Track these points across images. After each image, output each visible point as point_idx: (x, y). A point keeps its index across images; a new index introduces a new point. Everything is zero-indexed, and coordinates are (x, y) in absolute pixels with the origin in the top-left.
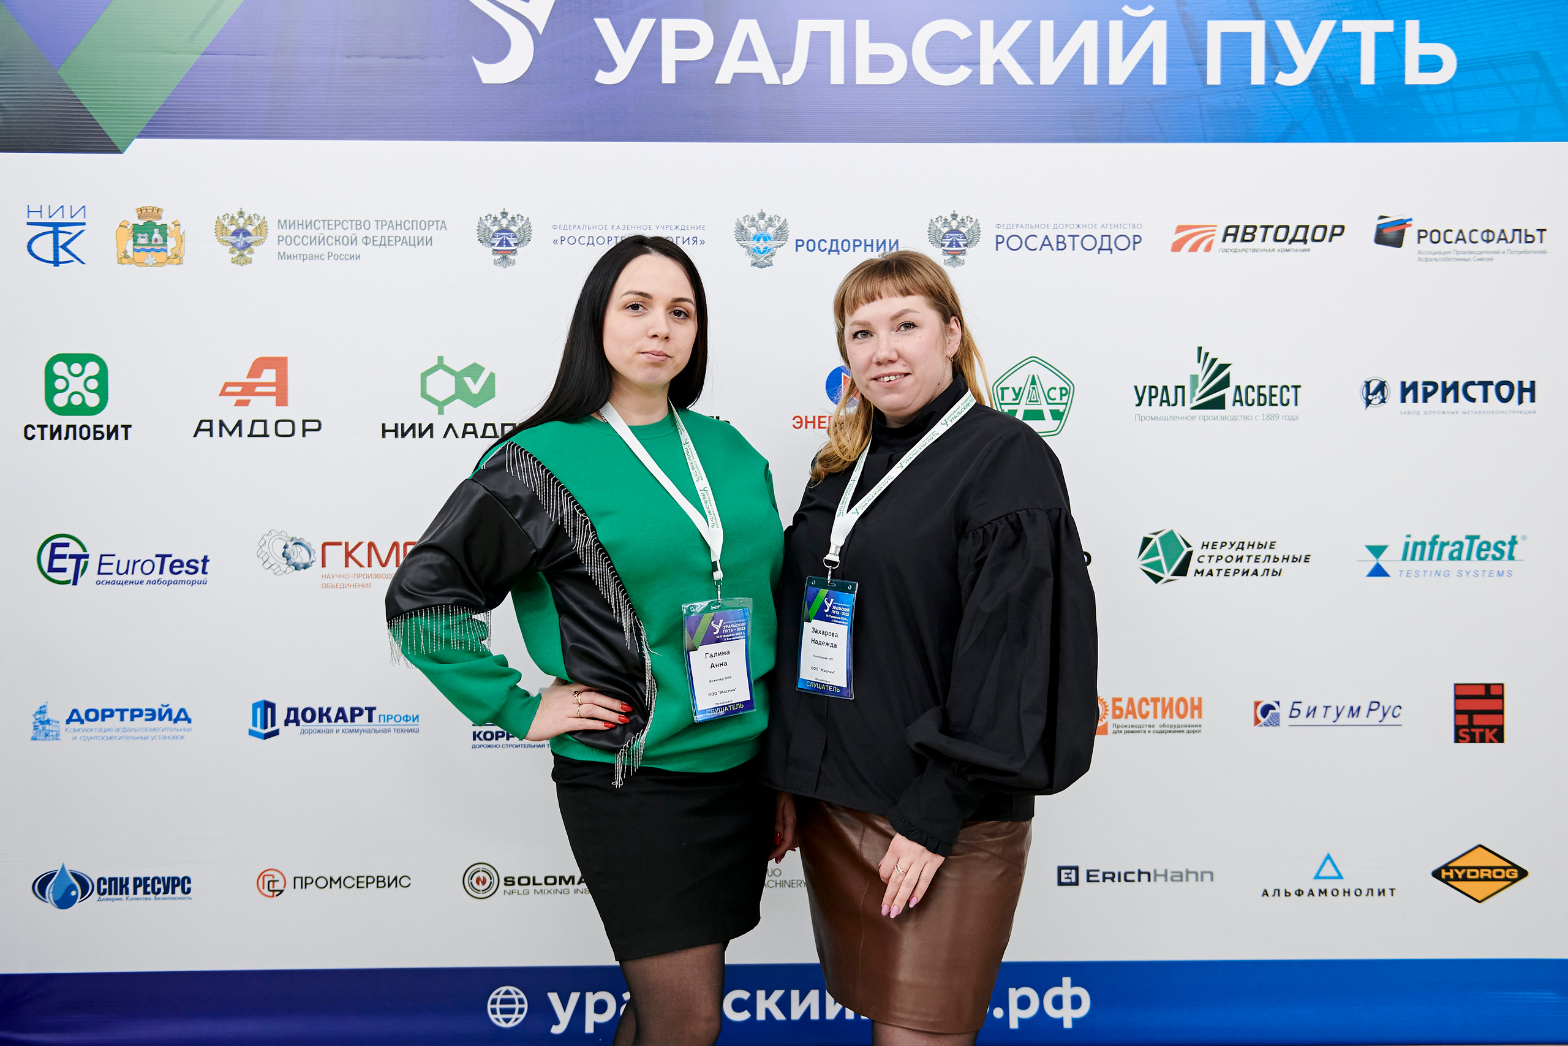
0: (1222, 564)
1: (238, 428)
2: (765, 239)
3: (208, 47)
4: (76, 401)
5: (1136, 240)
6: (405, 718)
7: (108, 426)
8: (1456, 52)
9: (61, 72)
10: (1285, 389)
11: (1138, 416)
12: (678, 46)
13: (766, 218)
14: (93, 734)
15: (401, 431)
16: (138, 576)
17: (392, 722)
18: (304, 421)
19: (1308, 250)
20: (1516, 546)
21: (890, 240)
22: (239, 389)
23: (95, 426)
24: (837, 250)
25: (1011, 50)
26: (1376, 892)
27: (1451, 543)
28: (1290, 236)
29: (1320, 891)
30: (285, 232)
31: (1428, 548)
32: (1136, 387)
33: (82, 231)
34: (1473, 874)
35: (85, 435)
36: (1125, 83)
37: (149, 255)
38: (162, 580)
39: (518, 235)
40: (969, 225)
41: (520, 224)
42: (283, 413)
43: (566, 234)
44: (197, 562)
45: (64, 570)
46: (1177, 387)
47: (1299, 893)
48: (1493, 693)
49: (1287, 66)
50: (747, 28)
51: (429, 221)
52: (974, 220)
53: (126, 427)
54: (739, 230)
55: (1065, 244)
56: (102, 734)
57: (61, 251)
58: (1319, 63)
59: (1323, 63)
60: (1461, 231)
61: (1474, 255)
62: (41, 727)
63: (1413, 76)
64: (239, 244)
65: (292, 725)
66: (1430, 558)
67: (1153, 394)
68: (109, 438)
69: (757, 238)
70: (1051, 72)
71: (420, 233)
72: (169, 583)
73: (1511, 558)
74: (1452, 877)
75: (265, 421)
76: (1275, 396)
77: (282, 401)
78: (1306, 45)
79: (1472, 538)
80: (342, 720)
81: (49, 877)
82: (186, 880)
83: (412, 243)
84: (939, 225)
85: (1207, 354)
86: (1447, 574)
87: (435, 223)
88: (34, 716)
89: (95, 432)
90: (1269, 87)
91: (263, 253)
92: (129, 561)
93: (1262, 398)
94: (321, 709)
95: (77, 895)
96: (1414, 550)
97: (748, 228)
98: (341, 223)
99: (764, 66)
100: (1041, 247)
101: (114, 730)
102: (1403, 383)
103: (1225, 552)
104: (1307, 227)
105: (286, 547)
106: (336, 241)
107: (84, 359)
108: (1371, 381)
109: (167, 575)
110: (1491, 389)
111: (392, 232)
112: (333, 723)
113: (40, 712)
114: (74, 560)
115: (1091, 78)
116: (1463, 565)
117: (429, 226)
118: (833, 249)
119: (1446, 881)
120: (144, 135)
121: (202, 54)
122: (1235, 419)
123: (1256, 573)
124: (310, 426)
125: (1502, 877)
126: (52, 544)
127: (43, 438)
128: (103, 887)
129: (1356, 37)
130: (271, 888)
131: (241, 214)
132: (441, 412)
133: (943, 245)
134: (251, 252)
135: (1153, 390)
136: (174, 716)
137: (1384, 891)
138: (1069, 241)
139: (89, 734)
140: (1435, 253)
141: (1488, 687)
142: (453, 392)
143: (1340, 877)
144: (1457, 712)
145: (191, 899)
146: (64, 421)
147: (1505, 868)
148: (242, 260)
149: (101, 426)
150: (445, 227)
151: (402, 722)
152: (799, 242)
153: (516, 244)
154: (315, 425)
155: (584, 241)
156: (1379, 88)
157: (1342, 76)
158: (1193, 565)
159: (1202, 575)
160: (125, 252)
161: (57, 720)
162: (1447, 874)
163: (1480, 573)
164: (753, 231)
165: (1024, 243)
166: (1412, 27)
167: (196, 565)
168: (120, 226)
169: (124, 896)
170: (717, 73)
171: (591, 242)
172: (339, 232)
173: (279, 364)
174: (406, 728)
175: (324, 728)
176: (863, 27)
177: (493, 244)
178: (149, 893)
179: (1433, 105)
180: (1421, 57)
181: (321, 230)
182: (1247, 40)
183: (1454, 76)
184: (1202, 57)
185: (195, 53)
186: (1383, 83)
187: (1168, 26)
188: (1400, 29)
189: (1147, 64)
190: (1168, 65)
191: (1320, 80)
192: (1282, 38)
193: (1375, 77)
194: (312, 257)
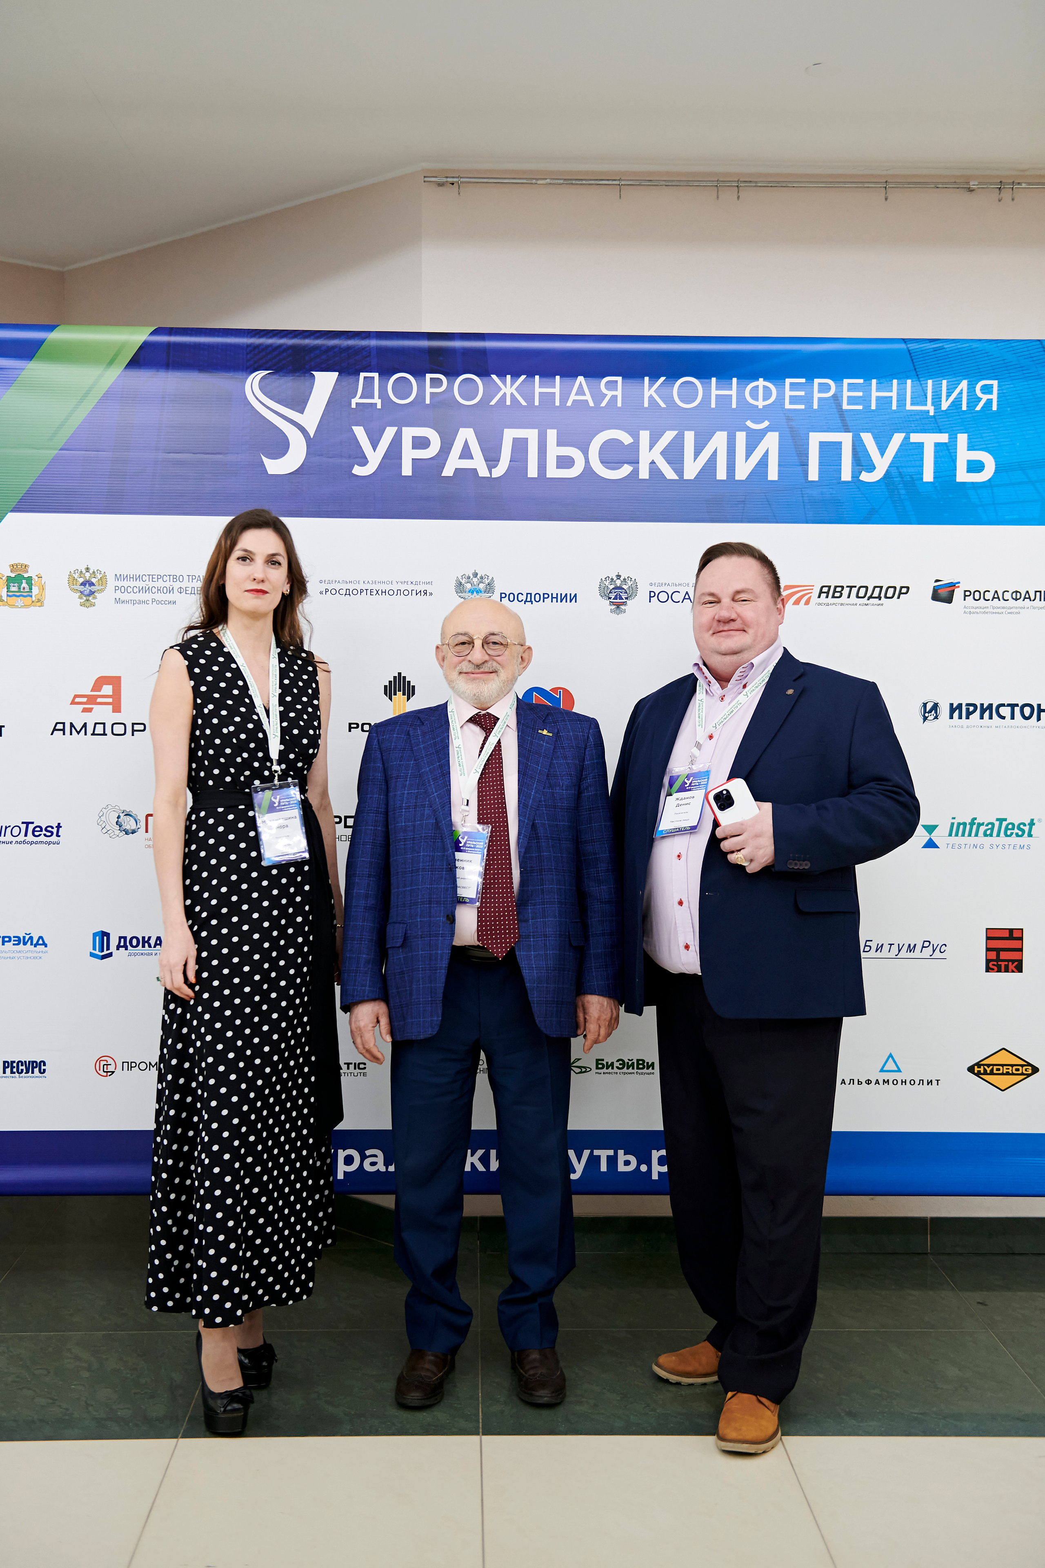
1: (84, 729)
3: (64, 445)
8: (994, 458)
12: (414, 448)
13: (478, 577)
18: (133, 724)
19: (882, 605)
21: (571, 594)
22: (85, 700)
24: (531, 601)
25: (662, 453)
26: (925, 1082)
28: (869, 594)
29: (884, 1080)
30: (120, 584)
31: (968, 827)
34: (998, 1070)
36: (747, 479)
37: (19, 599)
42: (117, 717)
43: (329, 587)
47: (868, 1082)
48: (1015, 936)
49: (869, 467)
50: (466, 435)
58: (892, 465)
59: (896, 465)
60: (996, 592)
61: (1005, 610)
63: (963, 476)
66: (970, 835)
70: (692, 469)
72: (32, 843)
73: (1030, 835)
74: (982, 1072)
75: (104, 724)
77: (117, 709)
78: (882, 451)
79: (1001, 820)
84: (607, 583)
86: (982, 847)
90: (855, 482)
91: (104, 599)
94: (144, 938)
98: (162, 577)
99: (478, 463)
102: (952, 705)
104: (881, 587)
105: (119, 817)
106: (158, 590)
108: (927, 703)
109: (30, 837)
110: (1017, 710)
115: (722, 474)
116: (994, 840)
118: (528, 600)
119: (978, 1074)
120: (15, 510)
121: (61, 450)
124: (138, 728)
125: (1020, 1072)
129: (920, 446)
131: (87, 569)
133: (610, 598)
134: (95, 598)
136: (35, 942)
137: (931, 1081)
140: (976, 608)
143: (899, 1071)
144: (988, 950)
147: (1022, 1066)
148: (88, 604)
152: (503, 595)
154: (141, 727)
155: (343, 592)
156: (937, 484)
157: (909, 475)
163: (1007, 847)
165: (670, 597)
166: (962, 439)
167: (52, 830)
170: (443, 468)
171: (348, 593)
172: (160, 584)
173: (115, 682)
175: (146, 952)
176: (552, 435)
178: (14, 1073)
179: (977, 497)
180: (969, 461)
181: (147, 582)
182: (838, 447)
183: (993, 476)
184: (805, 460)
185: (54, 449)
186: (940, 480)
187: (780, 436)
188: (953, 439)
189: (764, 464)
190: (779, 465)
191: (892, 478)
192: (865, 446)
193: (934, 476)
194: (140, 602)
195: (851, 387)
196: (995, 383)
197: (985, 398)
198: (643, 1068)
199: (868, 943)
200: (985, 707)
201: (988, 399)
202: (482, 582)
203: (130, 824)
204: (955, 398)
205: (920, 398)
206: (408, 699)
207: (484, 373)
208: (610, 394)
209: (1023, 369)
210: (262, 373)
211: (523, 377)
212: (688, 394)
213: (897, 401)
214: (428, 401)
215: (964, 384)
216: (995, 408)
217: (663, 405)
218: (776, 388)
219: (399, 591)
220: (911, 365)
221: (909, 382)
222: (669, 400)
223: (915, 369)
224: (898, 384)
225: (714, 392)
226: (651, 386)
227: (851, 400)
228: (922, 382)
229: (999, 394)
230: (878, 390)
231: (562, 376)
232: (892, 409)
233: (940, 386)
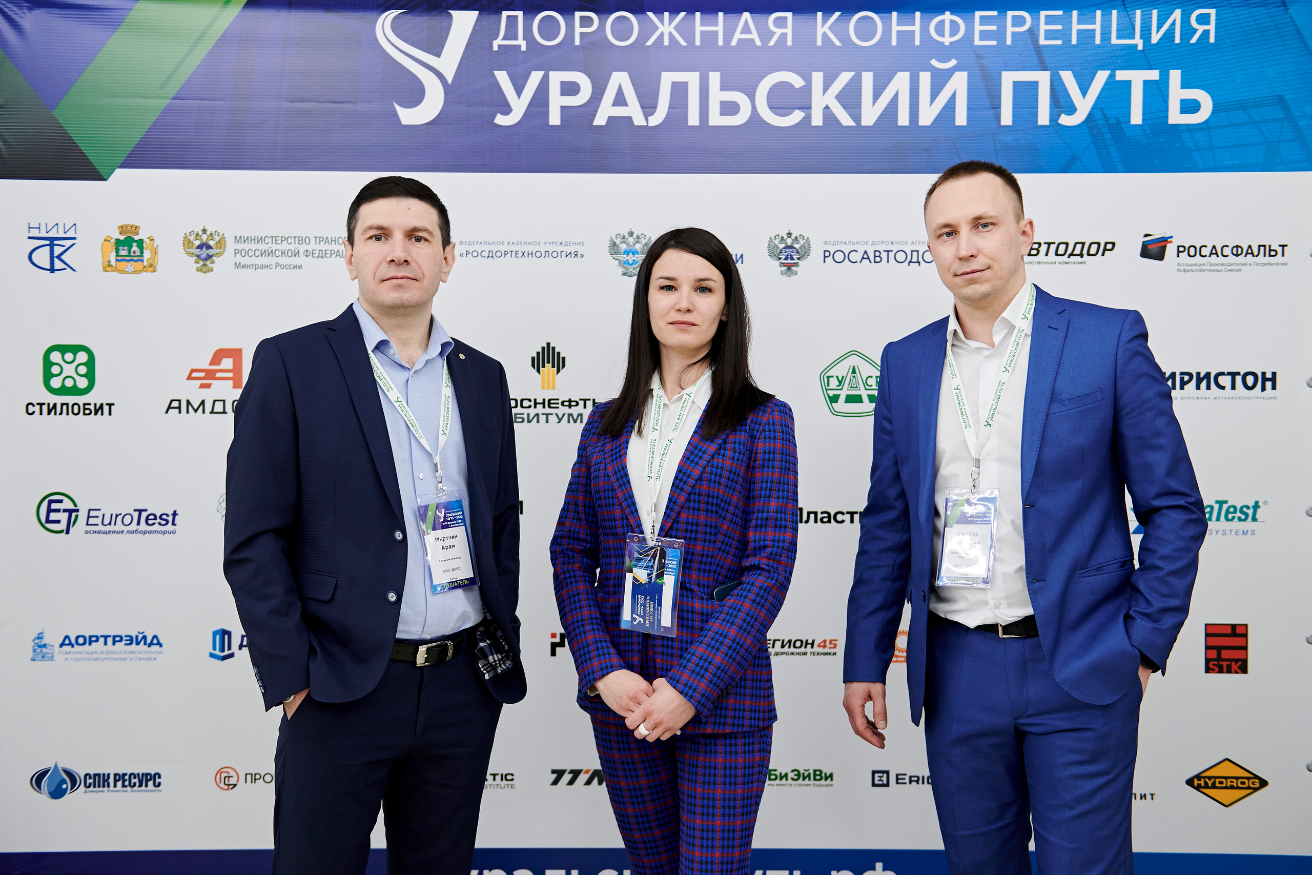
1: (202, 406)
2: (633, 253)
3: (177, 94)
4: (69, 383)
7: (95, 405)
8: (1212, 97)
9: (57, 113)
12: (563, 94)
13: (634, 236)
14: (82, 656)
16: (119, 526)
19: (1085, 263)
20: (1258, 510)
22: (202, 375)
23: (85, 404)
25: (837, 97)
30: (240, 246)
33: (74, 244)
35: (76, 411)
36: (932, 124)
37: (129, 264)
38: (139, 530)
40: (802, 242)
43: (471, 249)
44: (168, 515)
45: (58, 522)
49: (1068, 109)
50: (620, 79)
52: (806, 238)
53: (110, 405)
55: (881, 258)
56: (89, 656)
57: (56, 260)
58: (1095, 106)
59: (1100, 106)
61: (1225, 267)
62: (39, 650)
63: (1175, 117)
68: (96, 414)
69: (627, 252)
70: (870, 115)
72: (144, 533)
73: (1254, 519)
75: (224, 401)
78: (1084, 92)
81: (45, 772)
82: (157, 776)
84: (777, 242)
89: (85, 409)
90: (1053, 126)
91: (222, 263)
92: (112, 515)
95: (66, 789)
98: (287, 239)
99: (633, 111)
100: (861, 261)
106: (282, 253)
107: (75, 349)
111: (328, 247)
113: (39, 638)
114: (67, 514)
115: (903, 119)
120: (124, 165)
121: (174, 98)
127: (41, 414)
128: (89, 781)
129: (1128, 84)
130: (227, 783)
131: (204, 231)
133: (780, 259)
134: (213, 262)
136: (149, 641)
138: (884, 255)
139: (78, 656)
145: (160, 791)
146: (59, 400)
148: (205, 269)
149: (90, 404)
155: (485, 254)
156: (1146, 127)
157: (1115, 117)
160: (109, 262)
164: (623, 247)
165: (847, 257)
166: (1175, 76)
168: (105, 240)
169: (106, 789)
170: (594, 116)
171: (491, 256)
172: (285, 246)
176: (715, 78)
178: (126, 786)
179: (1192, 141)
180: (1182, 101)
181: (270, 245)
182: (1035, 88)
183: (1210, 116)
184: (997, 102)
185: (167, 98)
186: (1150, 122)
187: (968, 76)
188: (1165, 77)
189: (951, 108)
190: (968, 109)
191: (1096, 121)
192: (1065, 86)
193: (1143, 117)
194: (263, 267)
195: (1050, 20)
196: (1213, 12)
197: (1201, 28)
198: (821, 779)
200: (1202, 375)
201: (1204, 31)
202: (637, 242)
204: (1167, 30)
205: (1126, 31)
206: (558, 371)
207: (638, 10)
208: (779, 31)
210: (396, 12)
211: (683, 14)
212: (866, 32)
213: (1102, 34)
214: (577, 42)
215: (1177, 14)
216: (1212, 40)
217: (838, 43)
218: (964, 22)
219: (547, 253)
221: (1115, 12)
222: (845, 38)
224: (1102, 15)
225: (895, 28)
226: (824, 22)
227: (1049, 35)
228: (1130, 13)
229: (1216, 24)
230: (1080, 22)
231: (726, 11)
232: (1094, 43)
233: (1149, 16)
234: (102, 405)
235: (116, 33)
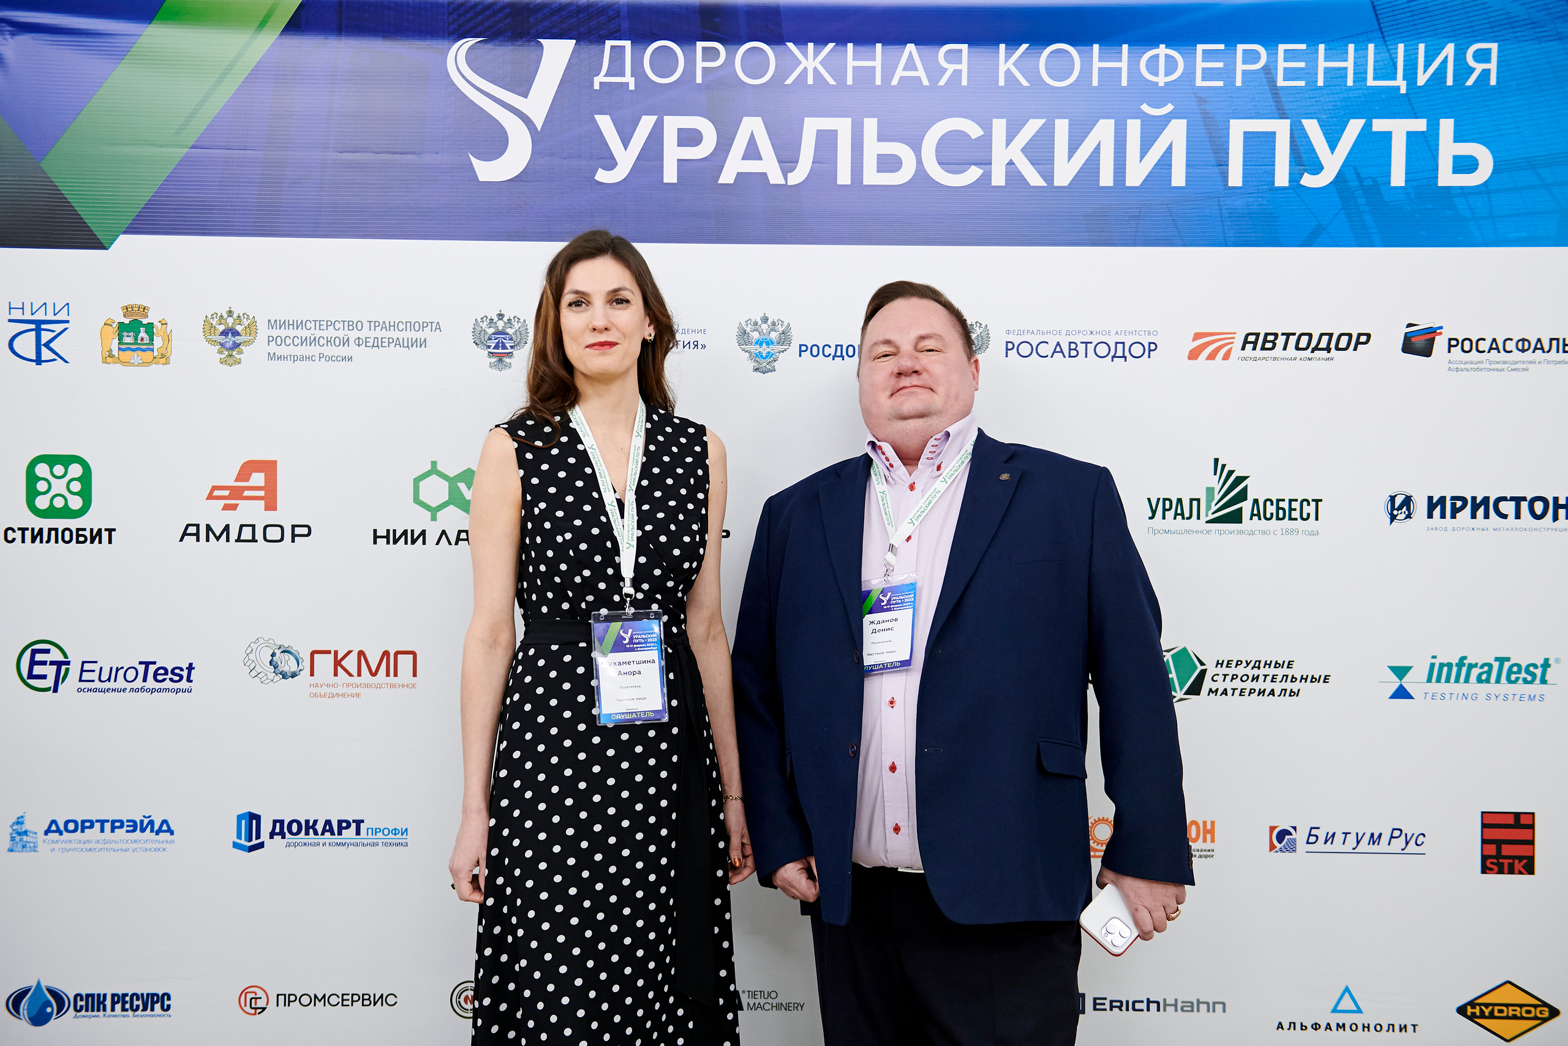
0: (1237, 683)
1: (225, 533)
2: (768, 344)
3: (196, 141)
4: (59, 503)
5: (1151, 348)
6: (394, 832)
7: (92, 530)
8: (1491, 153)
9: (45, 165)
10: (1305, 503)
11: (1151, 530)
12: (680, 144)
13: (769, 322)
15: (392, 538)
16: (121, 683)
17: (380, 835)
18: (293, 527)
19: (1332, 359)
22: (226, 493)
23: (78, 530)
24: (842, 356)
25: (1023, 150)
26: (1397, 1028)
27: (1479, 665)
28: (1313, 345)
29: (1338, 1025)
30: (275, 333)
31: (1455, 669)
32: (1149, 499)
33: (66, 329)
34: (1501, 1011)
35: (67, 538)
36: (1141, 185)
37: (135, 354)
39: (514, 338)
41: (517, 326)
42: (271, 517)
44: (182, 669)
45: (44, 677)
46: (1192, 500)
47: (1316, 1026)
49: (1313, 167)
50: (752, 126)
51: (423, 323)
53: (110, 531)
54: (741, 334)
55: (1077, 351)
56: (82, 846)
58: (1346, 164)
59: (1352, 164)
60: (1494, 340)
61: (1508, 365)
62: (18, 838)
63: (1447, 178)
64: (228, 344)
65: (278, 838)
66: (1457, 681)
67: (1167, 507)
68: (92, 542)
69: (760, 343)
70: (1065, 173)
71: (414, 335)
72: (152, 691)
73: (1544, 681)
74: (1478, 1014)
75: (253, 526)
76: (1295, 510)
77: (271, 506)
78: (1333, 146)
79: (1502, 660)
80: (329, 833)
82: (165, 997)
83: (406, 345)
85: (1224, 466)
86: (1475, 697)
87: (430, 324)
88: (11, 827)
89: (78, 536)
90: (1293, 189)
91: (253, 353)
92: (111, 668)
93: (1281, 512)
94: (307, 822)
96: (1439, 672)
97: (751, 333)
98: (333, 324)
99: (769, 166)
100: (1053, 354)
101: (94, 842)
102: (1430, 498)
103: (1241, 671)
104: (1331, 335)
105: (273, 655)
106: (327, 342)
107: (67, 460)
108: (1396, 496)
109: (151, 683)
110: (1524, 505)
111: (385, 334)
112: (320, 837)
113: (18, 823)
115: (1106, 179)
116: (1492, 688)
117: (423, 327)
118: (837, 355)
119: (1472, 1018)
120: (131, 230)
121: (193, 147)
122: (1252, 533)
123: (1272, 693)
124: (300, 532)
125: (1532, 1015)
126: (32, 650)
127: (23, 541)
128: (80, 1003)
129: (1387, 136)
130: (253, 1006)
131: (230, 313)
132: (434, 518)
134: (241, 353)
135: (1167, 503)
136: (156, 828)
137: (1405, 1026)
138: (1081, 348)
139: (68, 846)
140: (1466, 363)
141: (1517, 815)
142: (447, 498)
143: (1359, 1011)
144: (1484, 842)
145: (170, 1016)
146: (46, 524)
147: (1535, 1006)
148: (230, 361)
149: (84, 529)
150: (440, 329)
151: (391, 836)
152: (802, 347)
153: (512, 347)
154: (305, 531)
156: (1410, 190)
157: (1370, 178)
158: (1207, 684)
159: (1216, 695)
160: (111, 351)
161: (35, 831)
162: (1473, 1010)
163: (1510, 697)
165: (1035, 349)
166: (1447, 126)
167: (181, 673)
168: (105, 324)
169: (101, 1013)
170: (720, 172)
172: (331, 333)
173: (269, 468)
174: (394, 841)
175: (310, 841)
176: (871, 126)
177: (489, 347)
178: (127, 1010)
179: (1467, 207)
180: (1455, 157)
181: (312, 331)
182: (1271, 139)
183: (1490, 177)
184: (1224, 157)
185: (183, 146)
186: (1414, 184)
187: (1188, 125)
188: (1434, 128)
189: (1165, 164)
190: (1187, 166)
191: (1347, 181)
192: (1309, 137)
193: (1406, 178)
194: (303, 358)
195: (1290, 56)
196: (1494, 47)
197: (1479, 67)
199: (1314, 832)
200: (1478, 501)
201: (1484, 70)
202: (773, 330)
203: (290, 665)
204: (1436, 69)
205: (1386, 70)
207: (775, 39)
208: (951, 68)
209: (1535, 25)
211: (831, 45)
212: (1060, 68)
213: (1355, 74)
214: (699, 80)
215: (1450, 49)
216: (1493, 81)
217: (1025, 83)
218: (1183, 57)
220: (1376, 23)
221: (1370, 47)
222: (1033, 76)
223: (1381, 28)
224: (1356, 50)
225: (1097, 64)
226: (1008, 56)
227: (1289, 74)
228: (1390, 47)
229: (1498, 62)
230: (1327, 59)
231: (885, 43)
232: (1346, 85)
233: (1415, 51)
234: (100, 531)
235: (120, 65)
